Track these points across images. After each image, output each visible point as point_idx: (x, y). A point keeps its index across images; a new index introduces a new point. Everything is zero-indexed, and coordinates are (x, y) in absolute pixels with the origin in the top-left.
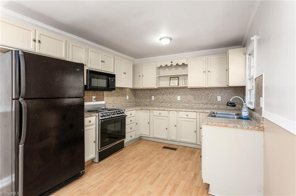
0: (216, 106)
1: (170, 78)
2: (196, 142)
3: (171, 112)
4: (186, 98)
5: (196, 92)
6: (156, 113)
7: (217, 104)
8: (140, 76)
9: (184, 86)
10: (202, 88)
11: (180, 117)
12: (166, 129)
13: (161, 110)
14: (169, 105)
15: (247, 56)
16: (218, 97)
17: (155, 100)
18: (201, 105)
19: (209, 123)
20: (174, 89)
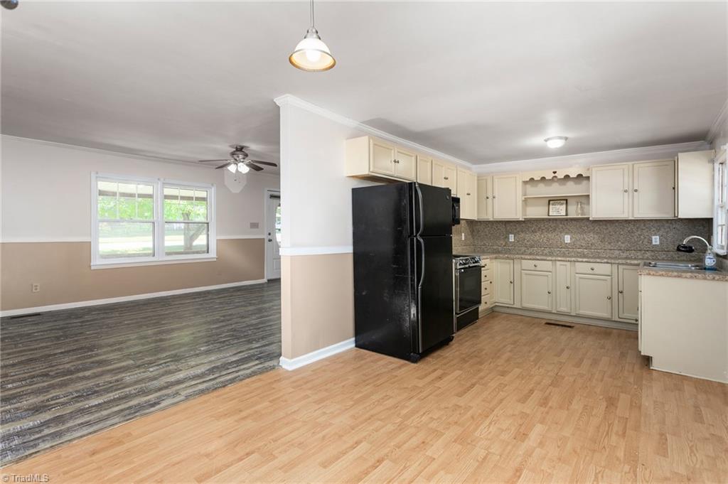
1: (549, 201)
2: (610, 317)
3: (558, 263)
4: (584, 239)
5: (604, 227)
6: (528, 264)
7: (652, 251)
8: (487, 198)
9: (580, 216)
10: (617, 221)
11: (578, 271)
12: (549, 293)
13: (538, 260)
14: (547, 251)
15: (717, 166)
16: (653, 237)
17: (516, 241)
18: (617, 252)
20: (558, 222)
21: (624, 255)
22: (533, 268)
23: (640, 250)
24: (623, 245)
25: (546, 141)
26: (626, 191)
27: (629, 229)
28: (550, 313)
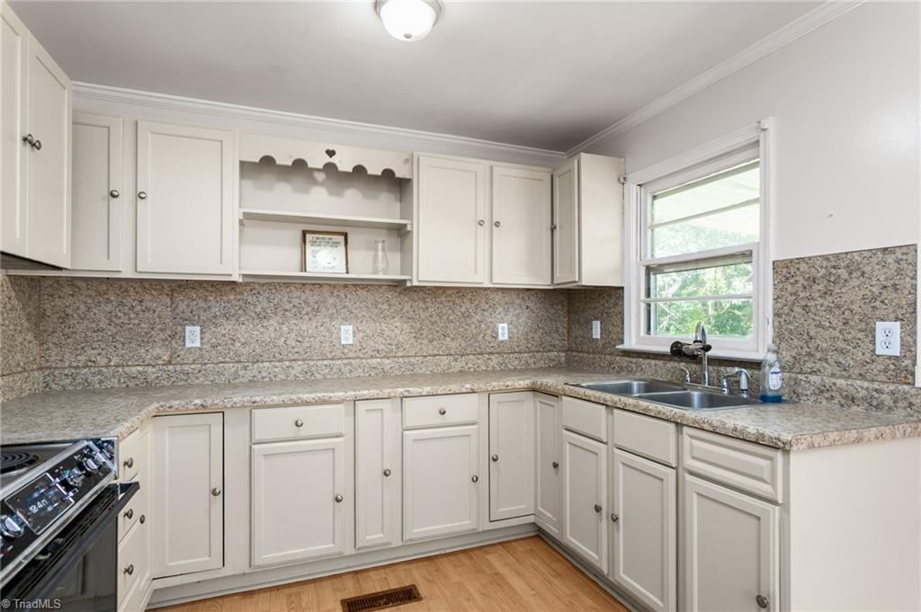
0: (495, 360)
1: (304, 233)
2: (474, 526)
4: (381, 334)
6: (271, 422)
7: (498, 353)
9: (381, 276)
10: (446, 290)
11: (408, 424)
12: (337, 500)
13: (307, 403)
17: (207, 347)
19: (816, 443)
20: (325, 290)
21: (457, 366)
22: (291, 431)
23: (481, 354)
24: (453, 345)
26: (481, 223)
27: (463, 309)
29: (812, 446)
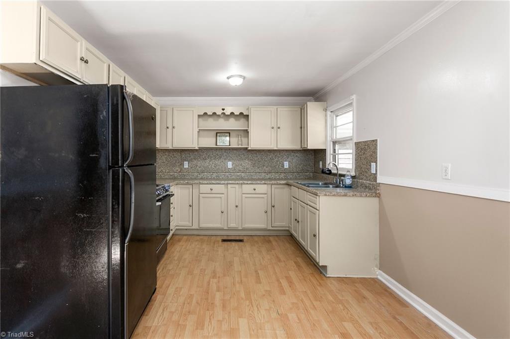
0: (282, 176)
1: (217, 133)
2: (266, 227)
3: (229, 185)
4: (241, 165)
5: (255, 155)
6: (205, 188)
7: (284, 173)
8: (168, 128)
9: (240, 146)
10: (264, 150)
11: (244, 192)
12: (222, 212)
13: (214, 184)
14: (215, 175)
15: (329, 113)
16: (285, 163)
17: (190, 168)
18: (263, 174)
19: (327, 194)
20: (223, 150)
21: (268, 177)
23: (277, 172)
24: (267, 169)
25: (228, 78)
26: (273, 128)
27: (271, 157)
28: (222, 229)
29: (326, 195)
